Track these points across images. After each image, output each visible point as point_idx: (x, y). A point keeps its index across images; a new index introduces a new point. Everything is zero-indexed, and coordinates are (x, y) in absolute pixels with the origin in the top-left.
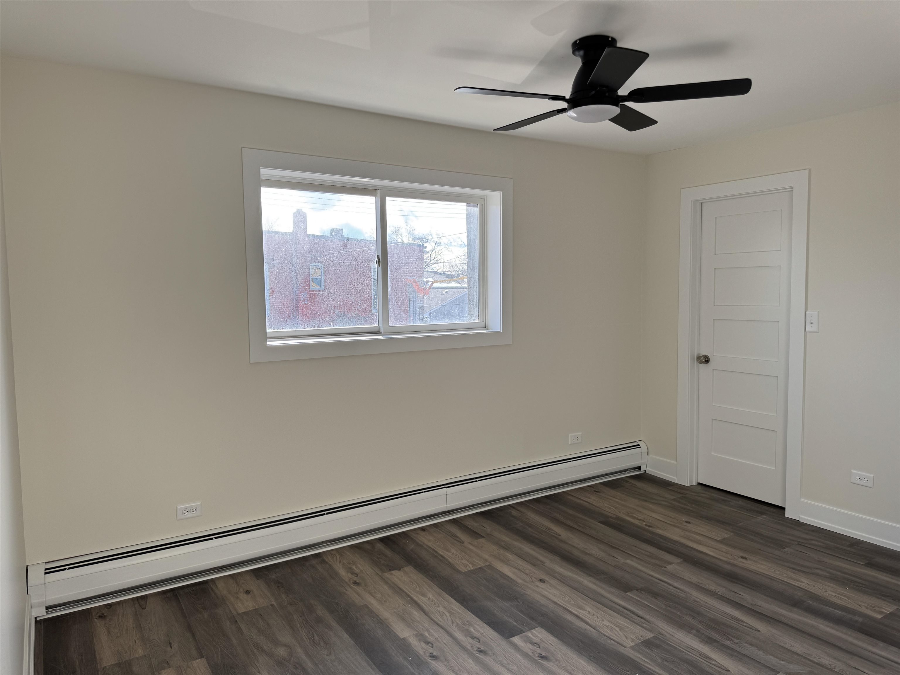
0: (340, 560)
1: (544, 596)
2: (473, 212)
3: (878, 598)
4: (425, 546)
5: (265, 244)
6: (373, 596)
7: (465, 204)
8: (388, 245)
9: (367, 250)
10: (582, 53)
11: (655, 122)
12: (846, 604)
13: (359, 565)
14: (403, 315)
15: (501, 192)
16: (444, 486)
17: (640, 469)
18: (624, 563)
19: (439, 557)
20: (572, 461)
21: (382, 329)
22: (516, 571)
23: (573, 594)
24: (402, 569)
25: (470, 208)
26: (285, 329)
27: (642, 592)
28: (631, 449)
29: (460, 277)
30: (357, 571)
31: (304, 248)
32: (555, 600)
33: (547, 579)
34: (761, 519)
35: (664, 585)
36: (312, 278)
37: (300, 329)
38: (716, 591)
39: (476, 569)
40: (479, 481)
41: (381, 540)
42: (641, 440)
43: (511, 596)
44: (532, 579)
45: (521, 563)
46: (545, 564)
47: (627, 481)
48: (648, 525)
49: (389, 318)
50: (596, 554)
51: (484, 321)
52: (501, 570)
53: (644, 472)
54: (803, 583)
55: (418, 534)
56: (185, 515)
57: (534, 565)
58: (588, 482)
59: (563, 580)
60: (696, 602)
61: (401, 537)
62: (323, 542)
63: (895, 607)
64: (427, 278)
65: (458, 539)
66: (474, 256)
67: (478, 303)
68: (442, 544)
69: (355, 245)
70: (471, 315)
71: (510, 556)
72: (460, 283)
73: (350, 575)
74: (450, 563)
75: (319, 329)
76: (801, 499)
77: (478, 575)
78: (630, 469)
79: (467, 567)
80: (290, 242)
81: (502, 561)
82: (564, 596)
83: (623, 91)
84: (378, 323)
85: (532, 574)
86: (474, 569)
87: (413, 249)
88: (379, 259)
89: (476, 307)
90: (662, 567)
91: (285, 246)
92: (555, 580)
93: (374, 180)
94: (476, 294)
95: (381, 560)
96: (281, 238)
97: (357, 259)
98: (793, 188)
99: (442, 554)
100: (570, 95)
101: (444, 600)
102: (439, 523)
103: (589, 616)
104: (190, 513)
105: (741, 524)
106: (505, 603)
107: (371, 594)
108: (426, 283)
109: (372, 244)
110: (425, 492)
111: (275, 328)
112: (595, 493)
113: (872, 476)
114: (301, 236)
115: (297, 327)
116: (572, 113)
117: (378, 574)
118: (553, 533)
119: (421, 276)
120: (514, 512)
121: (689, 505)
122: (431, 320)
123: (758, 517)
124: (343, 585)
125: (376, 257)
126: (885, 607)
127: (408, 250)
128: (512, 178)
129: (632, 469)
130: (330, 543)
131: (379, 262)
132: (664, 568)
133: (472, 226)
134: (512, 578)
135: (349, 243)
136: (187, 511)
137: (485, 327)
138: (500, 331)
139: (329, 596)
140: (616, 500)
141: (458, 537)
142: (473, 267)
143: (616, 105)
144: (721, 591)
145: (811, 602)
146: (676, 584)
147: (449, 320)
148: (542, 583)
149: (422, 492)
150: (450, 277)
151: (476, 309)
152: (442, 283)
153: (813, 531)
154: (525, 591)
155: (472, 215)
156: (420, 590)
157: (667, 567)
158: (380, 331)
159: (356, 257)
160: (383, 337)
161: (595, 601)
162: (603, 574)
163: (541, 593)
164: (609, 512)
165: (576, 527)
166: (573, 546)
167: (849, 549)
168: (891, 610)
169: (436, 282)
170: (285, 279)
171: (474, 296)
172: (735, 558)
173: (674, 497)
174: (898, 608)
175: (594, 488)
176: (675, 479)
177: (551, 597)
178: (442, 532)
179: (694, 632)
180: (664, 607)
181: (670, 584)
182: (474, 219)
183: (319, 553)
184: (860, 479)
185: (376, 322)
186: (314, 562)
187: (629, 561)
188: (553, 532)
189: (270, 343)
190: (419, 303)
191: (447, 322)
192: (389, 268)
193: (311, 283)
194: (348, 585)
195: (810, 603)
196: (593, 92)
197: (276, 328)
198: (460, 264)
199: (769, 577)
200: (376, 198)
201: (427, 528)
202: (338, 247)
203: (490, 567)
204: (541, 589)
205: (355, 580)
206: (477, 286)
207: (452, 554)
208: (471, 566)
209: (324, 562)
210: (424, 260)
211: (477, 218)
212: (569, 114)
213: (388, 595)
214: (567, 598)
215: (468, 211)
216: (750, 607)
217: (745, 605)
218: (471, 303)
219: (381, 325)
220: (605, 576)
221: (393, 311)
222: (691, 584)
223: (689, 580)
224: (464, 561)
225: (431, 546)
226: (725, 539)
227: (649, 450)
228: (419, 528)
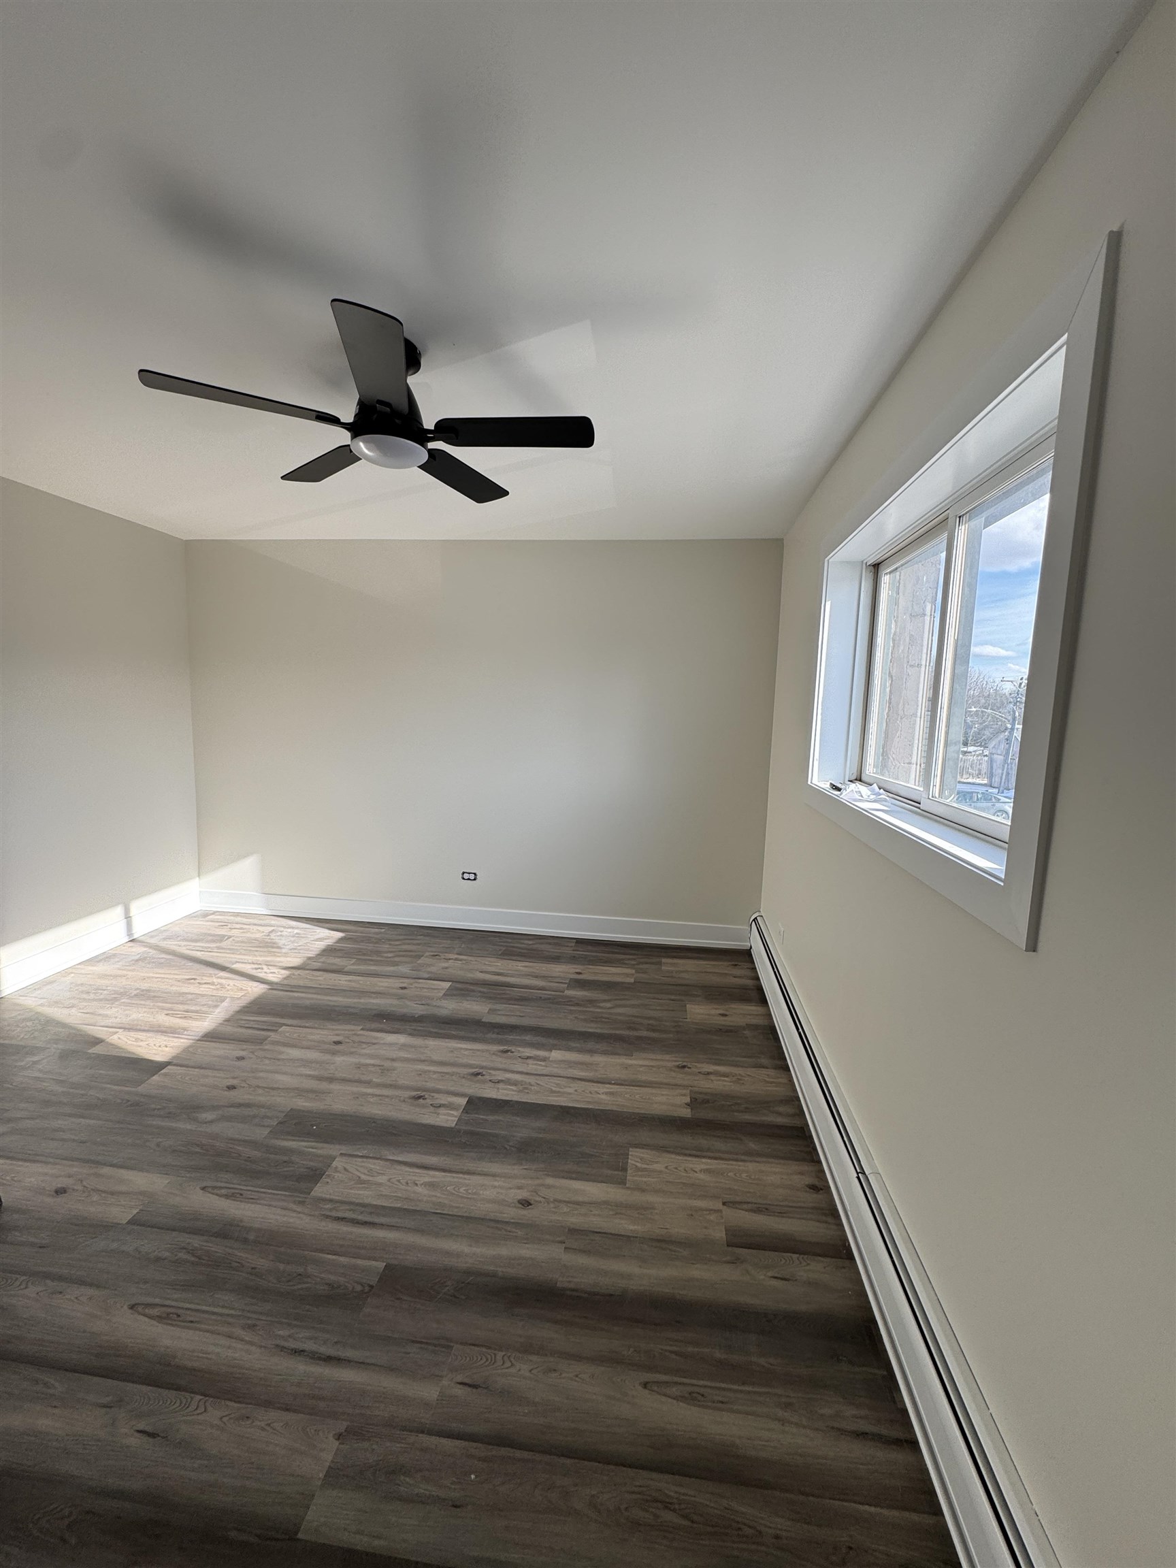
1: (489, 1173)
22: (579, 1199)
23: (461, 1208)
33: (524, 1213)
43: (529, 1150)
44: (542, 1196)
46: (561, 1246)
52: (599, 1186)
59: (501, 1227)
81: (620, 1206)
82: (470, 1194)
92: (512, 1219)
103: (414, 1178)
106: (525, 1135)
148: (522, 1198)
154: (524, 1168)
163: (504, 1180)
179: (251, 1237)
204: (511, 1186)
214: (463, 1192)
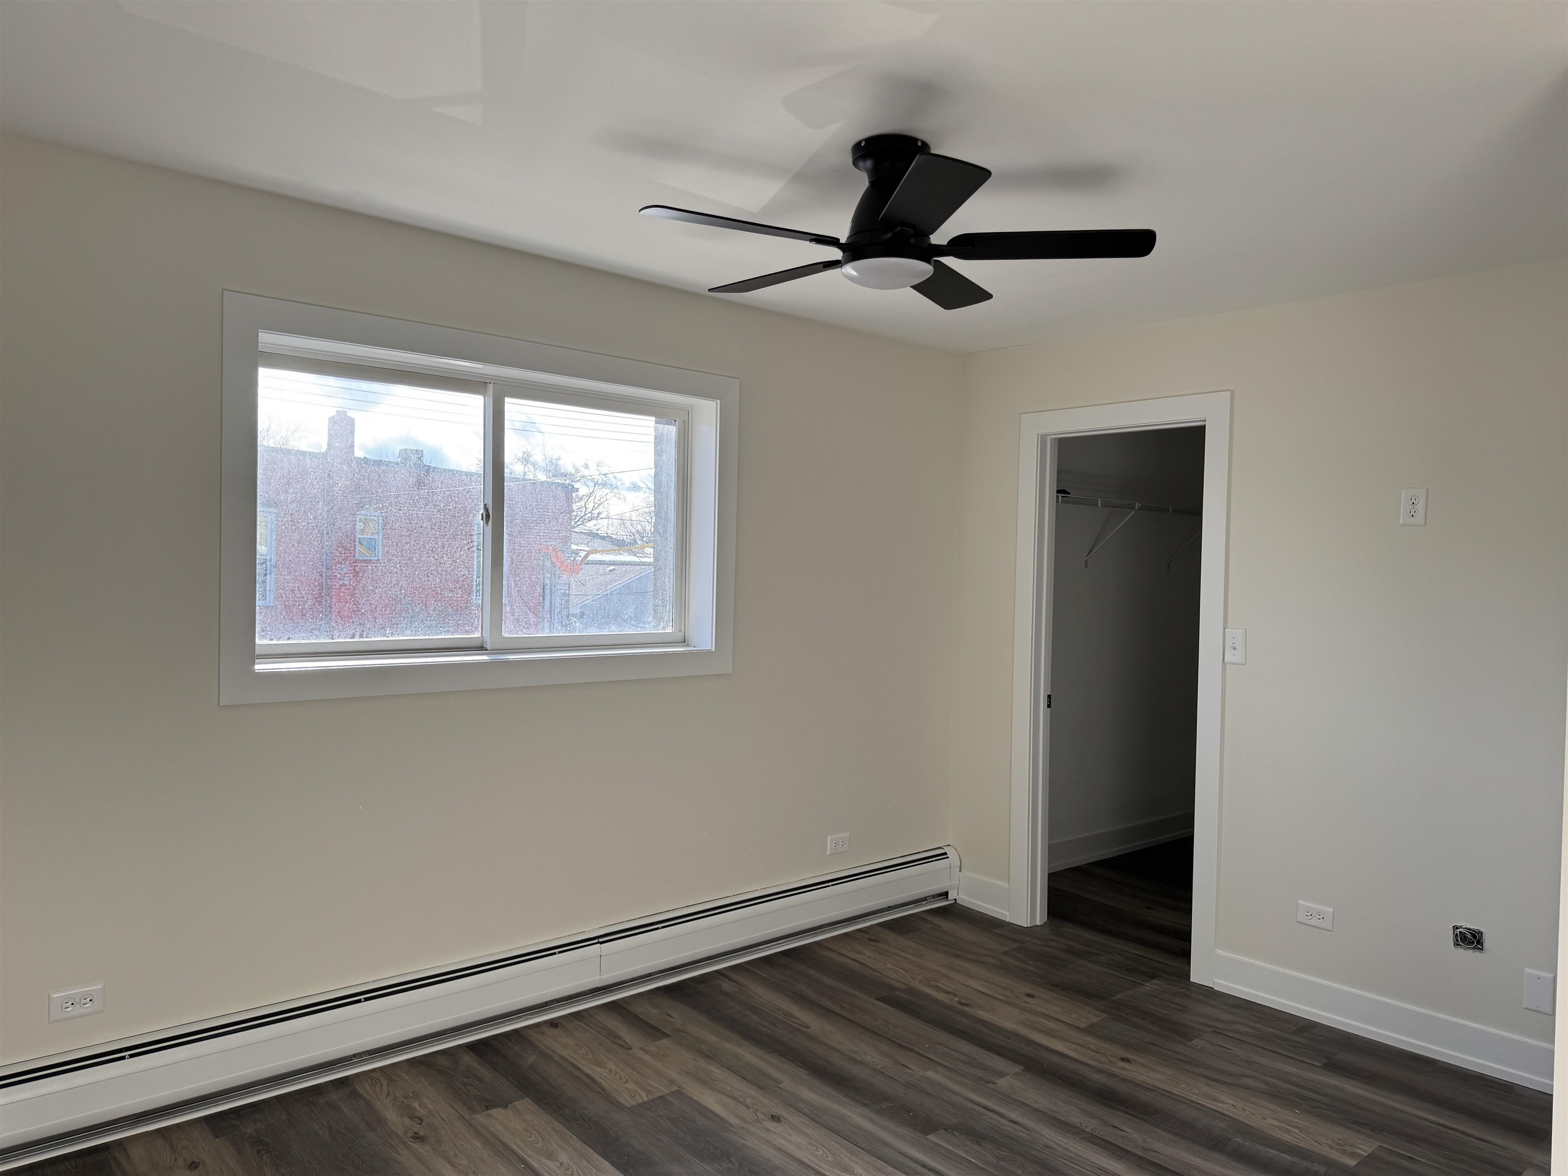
0: (389, 1090)
1: (780, 1150)
2: (667, 434)
3: (1347, 1128)
4: (557, 1058)
5: (261, 476)
6: (450, 1163)
7: (653, 419)
8: (505, 484)
9: (464, 494)
10: (869, 163)
11: (987, 296)
12: (1296, 1142)
13: (426, 1100)
14: (531, 615)
15: (719, 401)
16: (596, 941)
17: (947, 897)
18: (922, 1076)
19: (584, 1079)
20: (832, 885)
21: (488, 643)
22: (729, 1100)
23: (833, 1143)
24: (509, 1105)
25: (661, 426)
26: (294, 639)
27: (955, 1133)
28: (933, 861)
29: (637, 545)
30: (422, 1112)
31: (339, 486)
32: (800, 1155)
33: (785, 1115)
34: (1152, 986)
35: (993, 1119)
36: (360, 539)
37: (323, 640)
38: (1081, 1126)
39: (653, 1101)
40: (663, 927)
41: (471, 1047)
42: (949, 845)
43: (719, 1151)
44: (757, 1117)
45: (735, 1083)
46: (781, 1085)
47: (924, 920)
48: (963, 1002)
49: (503, 622)
50: (874, 1062)
51: (683, 631)
52: (700, 1100)
53: (954, 901)
54: (1226, 1104)
55: (543, 1033)
56: (67, 1012)
57: (761, 1088)
58: (859, 923)
59: (815, 1116)
60: (1050, 1148)
61: (510, 1041)
62: (354, 1056)
63: (1376, 1144)
64: (577, 545)
65: (620, 1042)
66: (667, 512)
67: (672, 598)
68: (589, 1052)
69: (440, 483)
70: (658, 619)
71: (715, 1070)
72: (638, 555)
73: (407, 1121)
74: (604, 1089)
75: (361, 640)
76: (1216, 950)
77: (658, 1112)
78: (930, 896)
79: (637, 1097)
80: (312, 473)
81: (704, 1083)
82: (816, 1147)
83: (940, 237)
84: (480, 630)
85: (757, 1105)
86: (650, 1100)
87: (553, 495)
88: (488, 512)
89: (668, 605)
90: (989, 1082)
91: (302, 481)
92: (798, 1115)
93: (482, 365)
94: (669, 580)
95: (469, 1088)
96: (294, 465)
97: (443, 510)
98: (1205, 420)
99: (589, 1072)
100: (848, 238)
101: (590, 1165)
102: (585, 1010)
104: (77, 1006)
105: (1119, 996)
106: (707, 1167)
107: (446, 1158)
108: (576, 553)
109: (474, 483)
110: (560, 952)
111: (273, 637)
112: (872, 943)
113: (1331, 910)
114: (334, 462)
115: (317, 636)
116: (849, 269)
117: (463, 1117)
118: (796, 1023)
119: (566, 540)
120: (726, 986)
121: (1031, 963)
122: (583, 627)
123: (1147, 982)
124: (393, 1143)
125: (482, 506)
126: (1360, 1144)
127: (543, 496)
128: (738, 378)
129: (934, 896)
130: (369, 1055)
131: (488, 516)
132: (991, 1085)
133: (664, 458)
134: (720, 1116)
135: (430, 479)
136: (72, 1004)
137: (684, 642)
138: (710, 648)
139: (362, 1166)
140: (908, 956)
141: (620, 1038)
142: (665, 531)
143: (928, 261)
144: (1090, 1125)
145: (1240, 1140)
146: (1013, 1116)
147: (617, 627)
148: (775, 1124)
149: (555, 954)
150: (619, 545)
151: (668, 608)
152: (604, 554)
153: (1237, 1007)
154: (745, 1140)
155: (665, 438)
156: (545, 1148)
157: (996, 1082)
158: (485, 646)
159: (442, 506)
160: (489, 658)
161: (871, 1153)
162: (886, 1099)
163: (774, 1142)
164: (898, 980)
165: (837, 1009)
166: (832, 1048)
167: (1295, 1038)
168: (1370, 1150)
169: (595, 552)
170: (299, 543)
171: (665, 583)
172: (1111, 1061)
173: (1006, 949)
174: (1380, 1146)
175: (868, 934)
176: (1006, 915)
177: (792, 1149)
178: (590, 1029)
180: (994, 1161)
181: (1003, 1115)
182: (669, 447)
183: (346, 1078)
184: (1311, 915)
185: (476, 628)
186: (334, 1096)
187: (930, 1074)
188: (796, 1021)
189: (260, 667)
190: (561, 589)
191: (614, 631)
192: (507, 529)
193: (357, 548)
194: (404, 1143)
195: (1238, 1141)
196: (889, 235)
197: (275, 637)
198: (638, 522)
199: (1170, 1095)
200: (486, 398)
201: (561, 1021)
202: (407, 487)
203: (679, 1094)
204: (774, 1135)
205: (416, 1130)
206: (671, 567)
207: (607, 1071)
208: (643, 1094)
209: (355, 1095)
210: (573, 511)
211: (673, 445)
212: (845, 270)
213: (482, 1160)
214: (820, 1151)
215: (658, 430)
216: (1140, 1154)
217: (1133, 1151)
218: (660, 598)
219: (487, 635)
220: (890, 1105)
221: (512, 609)
222: (1038, 1113)
223: (1036, 1106)
224: (631, 1086)
225: (568, 1057)
226: (1092, 1025)
227: (963, 863)
228: (545, 1022)
